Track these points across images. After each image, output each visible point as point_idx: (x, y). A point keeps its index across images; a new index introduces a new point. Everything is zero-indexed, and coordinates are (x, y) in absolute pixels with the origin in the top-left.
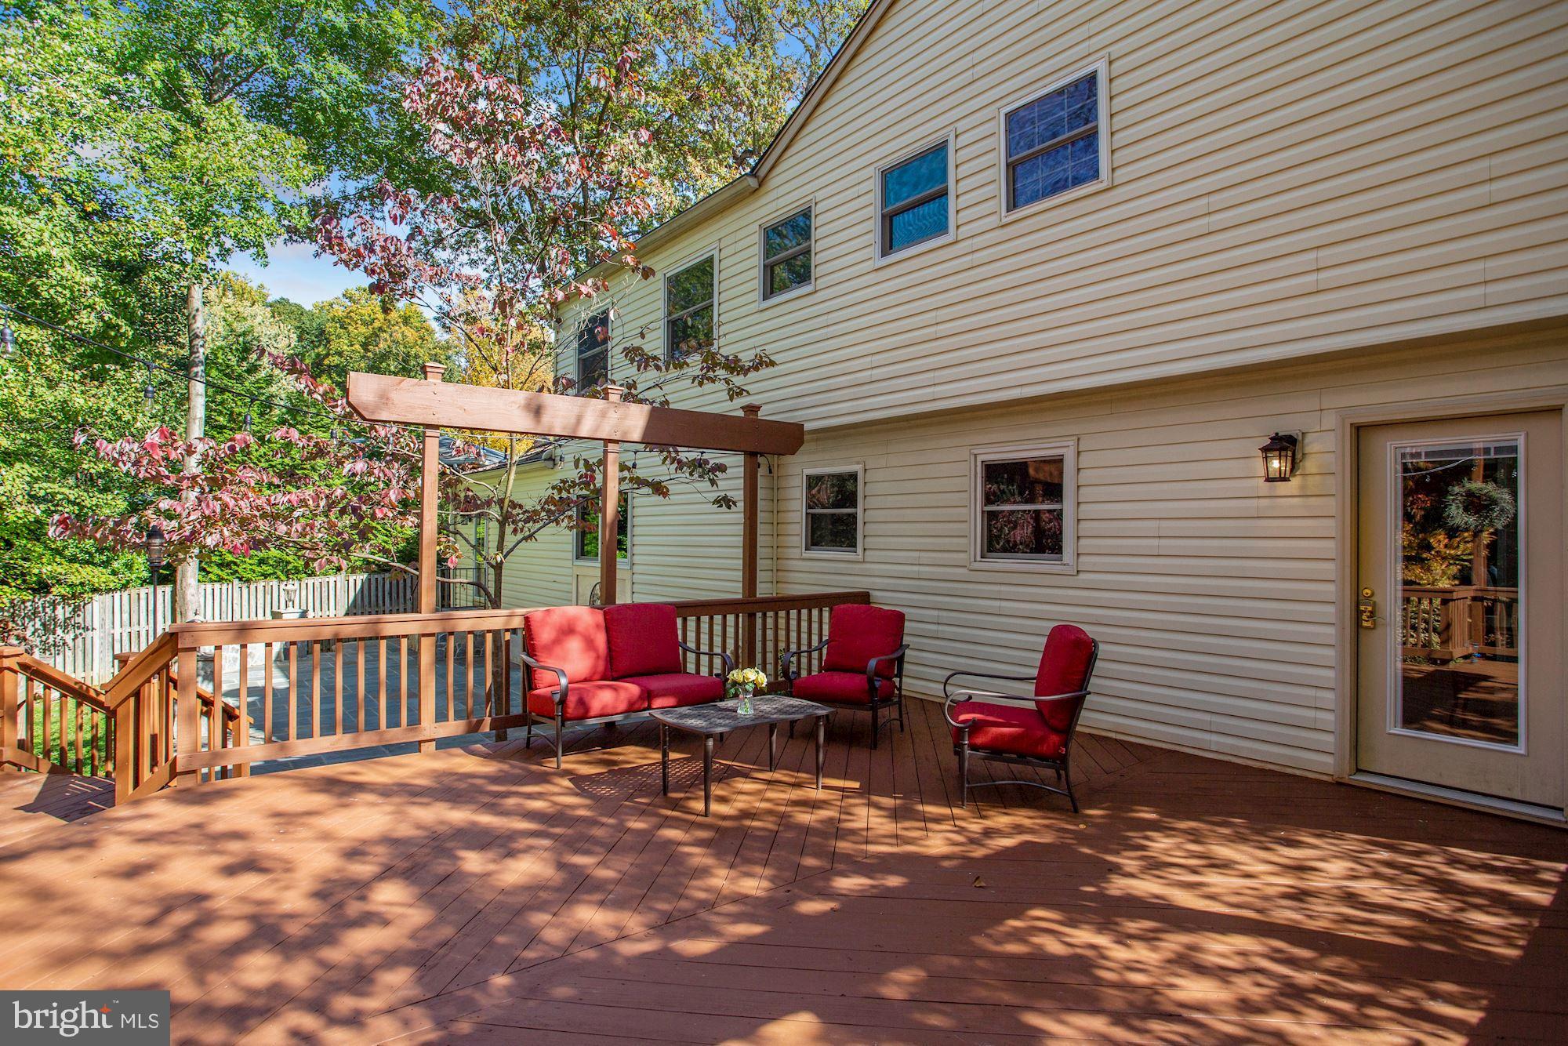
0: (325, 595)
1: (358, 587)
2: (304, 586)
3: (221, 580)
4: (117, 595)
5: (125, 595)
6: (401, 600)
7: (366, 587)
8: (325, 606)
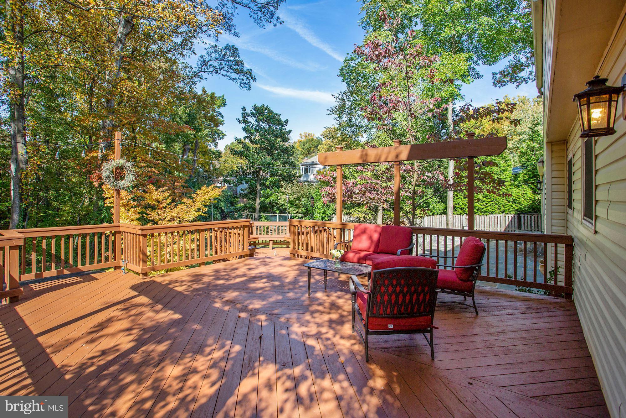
0: (496, 221)
1: (510, 220)
2: (488, 217)
3: (460, 214)
4: (431, 217)
5: (433, 217)
6: (529, 226)
7: (513, 220)
8: (496, 226)
